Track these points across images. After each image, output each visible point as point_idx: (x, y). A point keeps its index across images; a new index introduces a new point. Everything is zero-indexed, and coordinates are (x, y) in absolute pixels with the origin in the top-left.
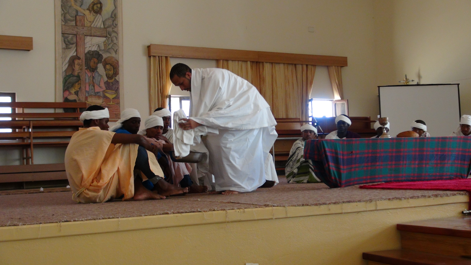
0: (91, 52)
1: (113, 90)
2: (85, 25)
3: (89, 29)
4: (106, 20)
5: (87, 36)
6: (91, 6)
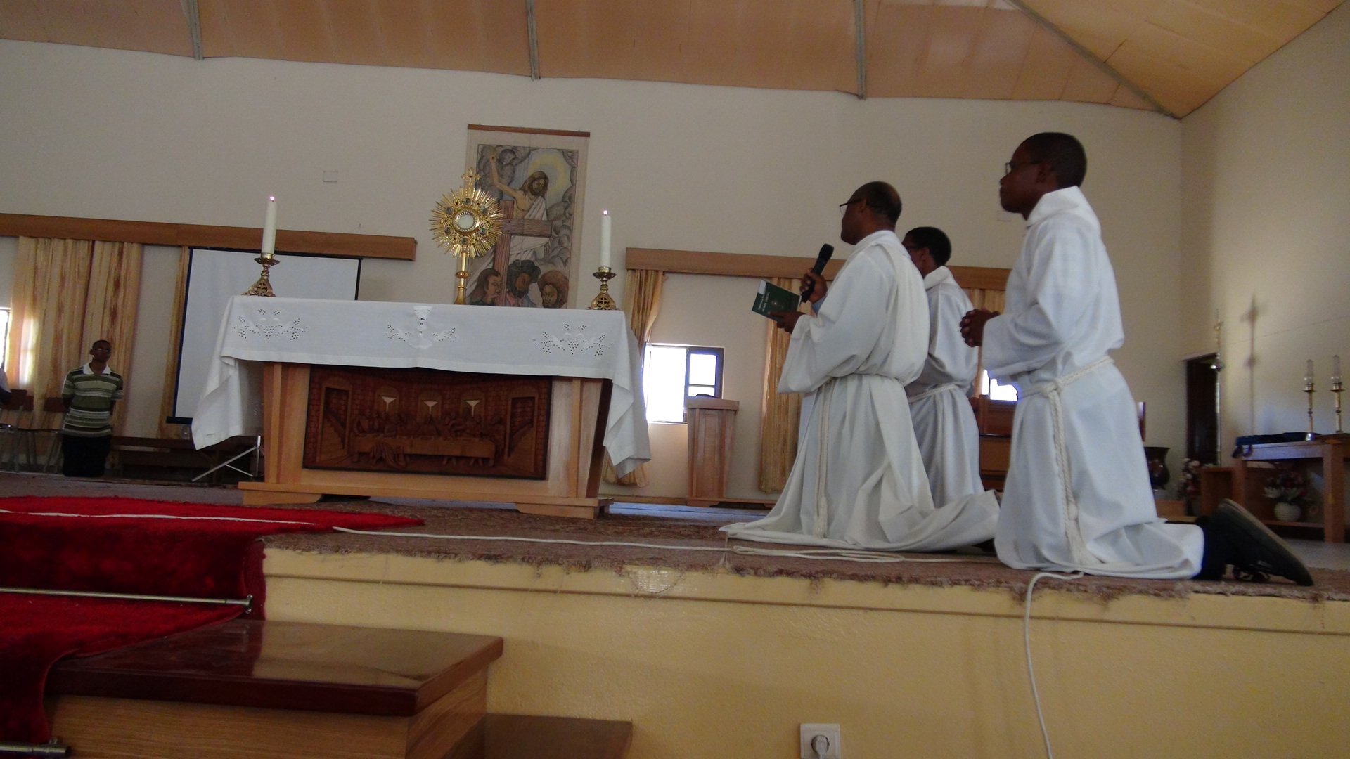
0: (519, 263)
3: (519, 223)
6: (528, 182)
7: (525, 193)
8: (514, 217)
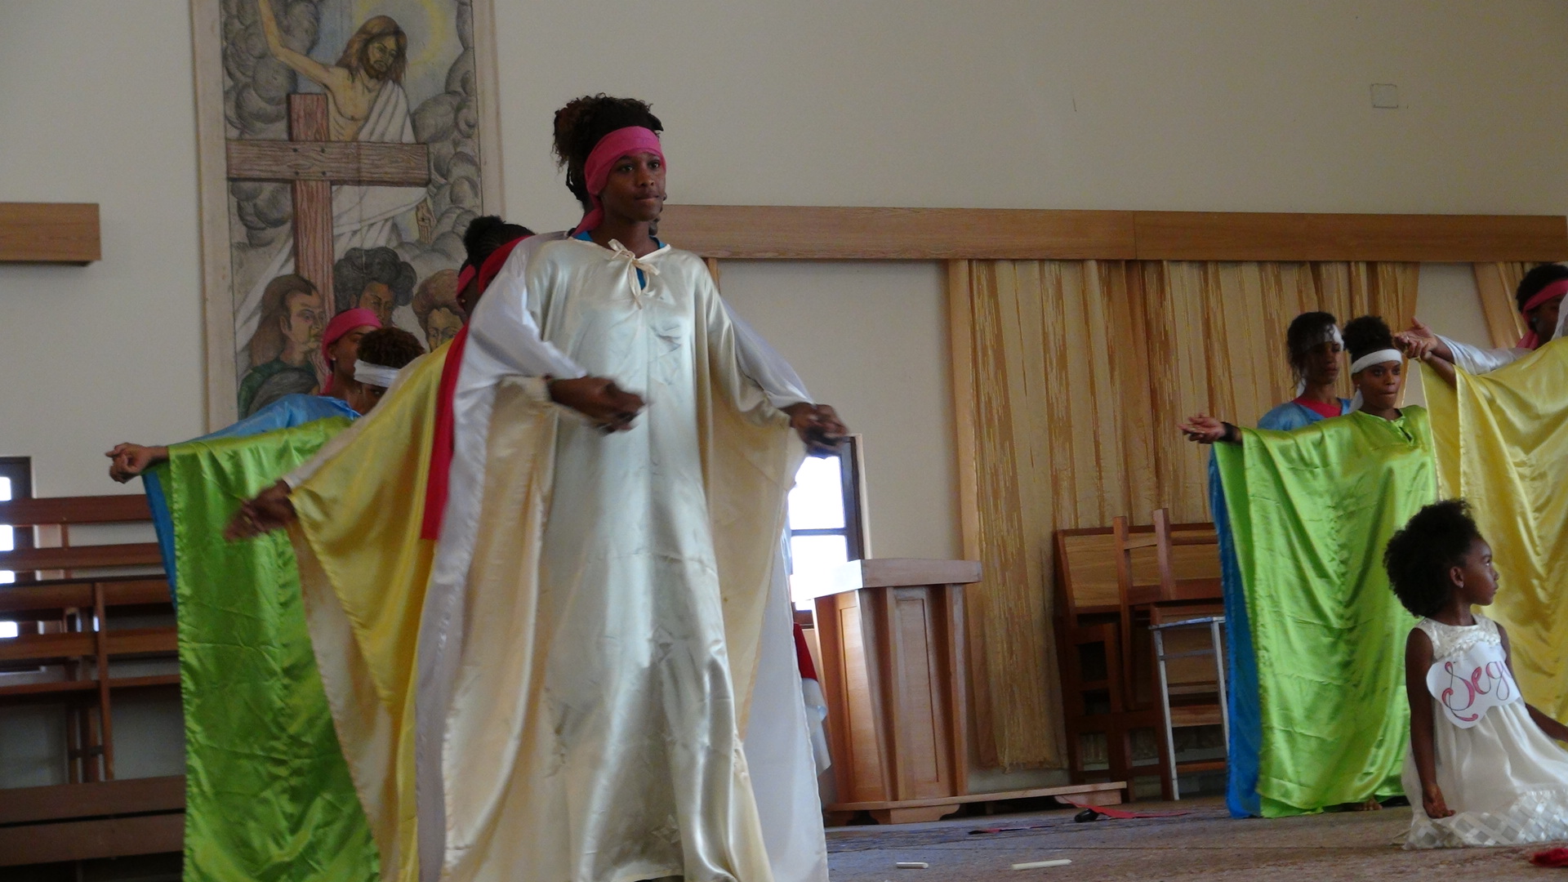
0: (361, 257)
2: (329, 136)
3: (348, 151)
4: (424, 107)
5: (342, 182)
6: (356, 46)
7: (352, 73)
8: (333, 138)
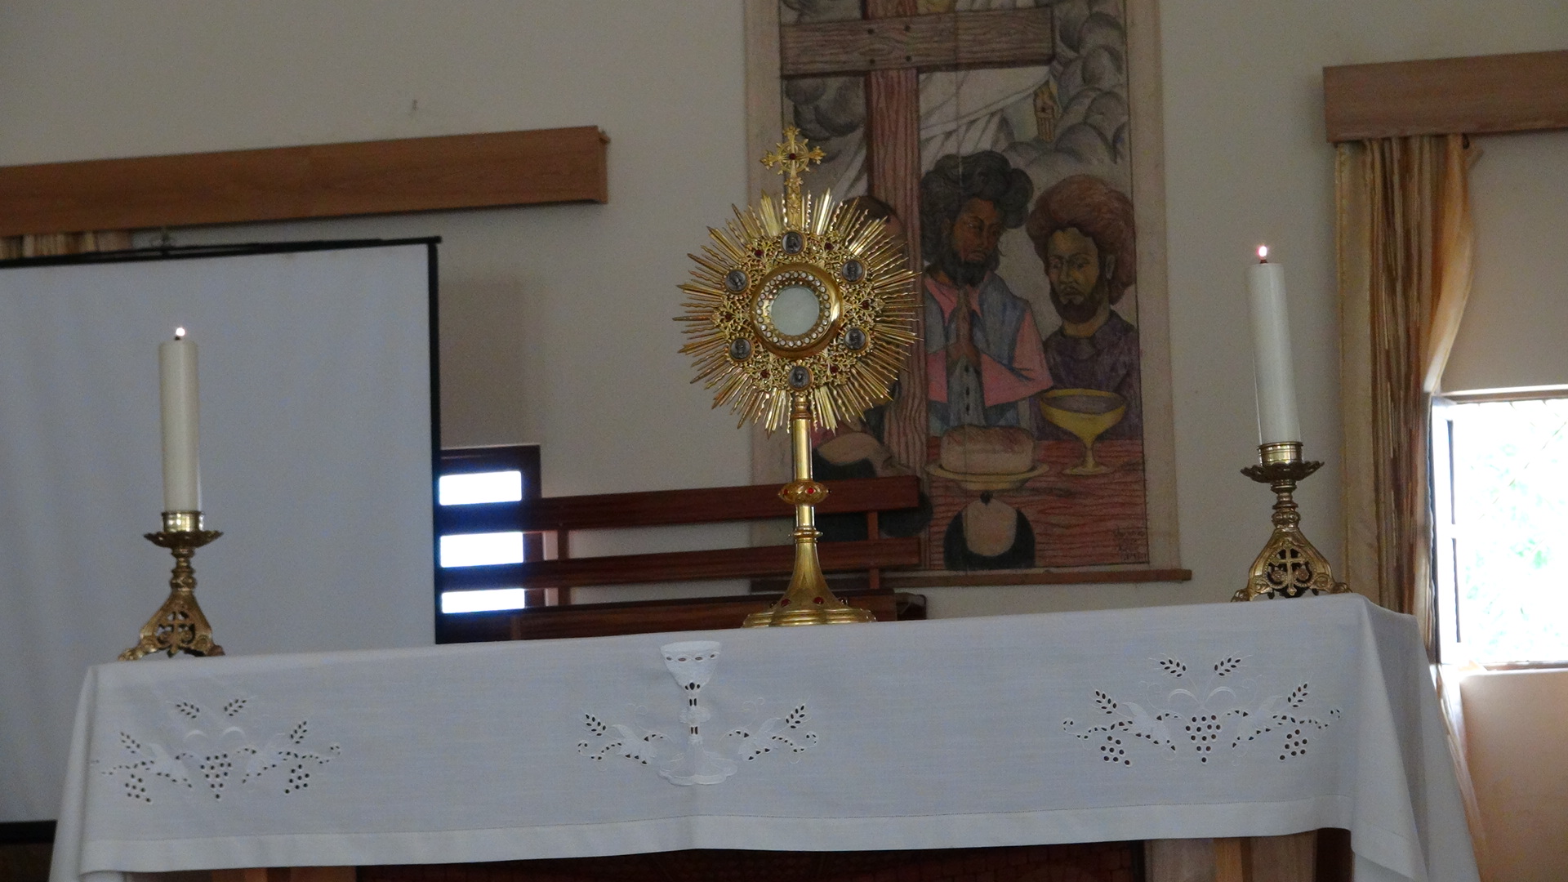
0: (957, 166)
1: (1099, 388)
2: (916, 8)
5: (932, 68)
